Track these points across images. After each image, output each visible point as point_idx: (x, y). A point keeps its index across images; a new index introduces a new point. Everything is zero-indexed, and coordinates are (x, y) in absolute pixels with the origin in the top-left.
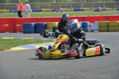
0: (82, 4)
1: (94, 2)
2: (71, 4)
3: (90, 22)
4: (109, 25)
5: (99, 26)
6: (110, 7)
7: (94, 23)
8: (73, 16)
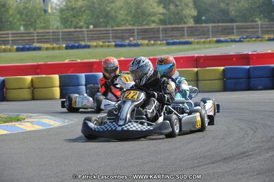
0: (86, 33)
1: (112, 27)
2: (61, 34)
6: (150, 39)
8: (64, 60)
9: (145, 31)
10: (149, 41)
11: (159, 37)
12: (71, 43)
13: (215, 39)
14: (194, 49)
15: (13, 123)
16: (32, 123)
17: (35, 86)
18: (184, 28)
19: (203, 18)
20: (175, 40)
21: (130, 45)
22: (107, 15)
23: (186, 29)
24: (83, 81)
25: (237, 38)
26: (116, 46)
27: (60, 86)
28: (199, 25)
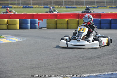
2: (21, 1)
3: (38, 20)
4: (58, 23)
5: (47, 24)
6: (59, 5)
7: (43, 21)
8: (22, 13)
9: (57, 2)
10: (59, 6)
11: (63, 5)
12: (25, 6)
14: (77, 11)
16: (7, 39)
17: (9, 23)
20: (70, 6)
23: (74, 2)
24: (29, 22)
25: (96, 7)
26: (44, 8)
27: (19, 24)
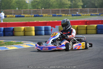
0: (41, 11)
1: (51, 9)
2: (32, 11)
7: (55, 28)
8: (34, 21)
9: (64, 11)
11: (69, 13)
13: (90, 14)
14: (82, 18)
15: (19, 45)
16: (27, 45)
17: (25, 31)
18: (78, 10)
19: (85, 6)
21: (58, 16)
22: (49, 4)
24: (43, 29)
25: (98, 14)
26: (53, 16)
27: (35, 31)
28: (84, 9)
